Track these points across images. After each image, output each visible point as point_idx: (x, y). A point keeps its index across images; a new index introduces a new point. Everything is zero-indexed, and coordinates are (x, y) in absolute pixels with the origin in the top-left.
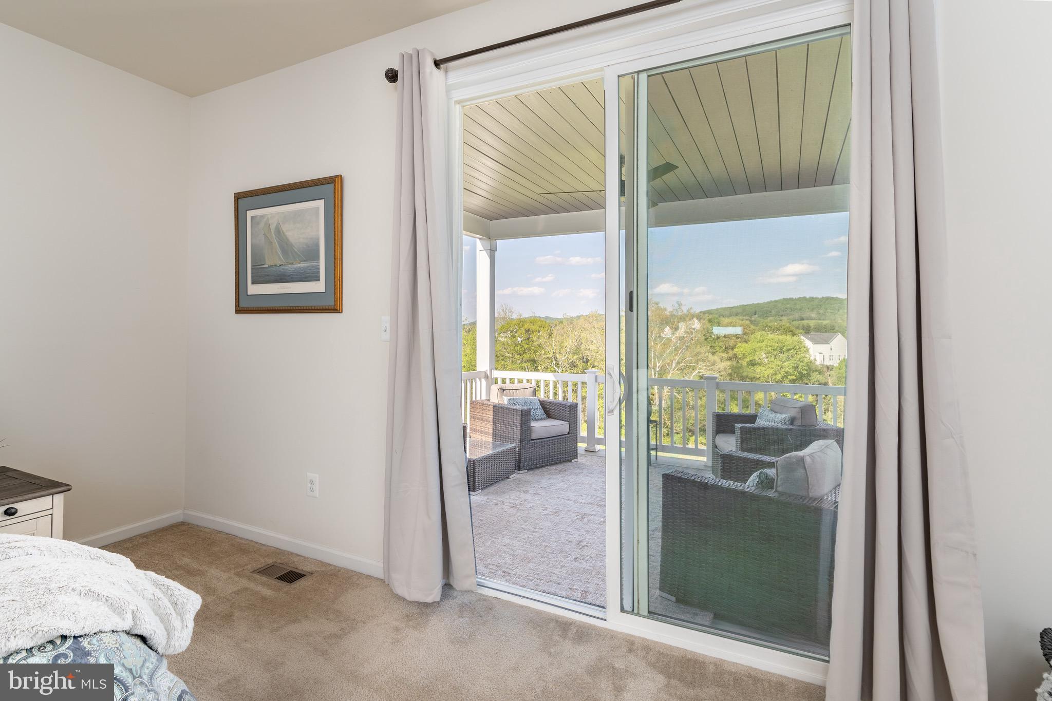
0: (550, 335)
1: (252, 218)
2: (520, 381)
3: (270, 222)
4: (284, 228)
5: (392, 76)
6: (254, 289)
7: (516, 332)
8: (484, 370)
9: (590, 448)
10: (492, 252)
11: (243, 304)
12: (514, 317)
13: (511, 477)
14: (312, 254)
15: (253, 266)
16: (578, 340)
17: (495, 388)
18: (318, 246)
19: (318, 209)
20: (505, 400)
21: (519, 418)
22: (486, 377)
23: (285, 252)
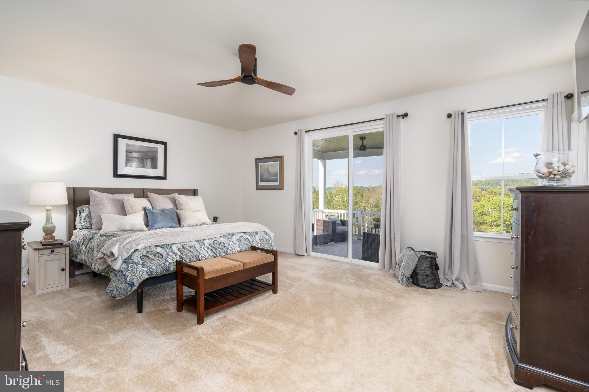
0: (362, 196)
1: (260, 165)
2: (332, 213)
3: (265, 166)
4: (269, 168)
5: (296, 133)
6: (261, 184)
7: (344, 195)
8: (322, 209)
9: (359, 238)
10: (324, 165)
11: (258, 187)
12: (343, 187)
13: (329, 243)
14: (276, 175)
15: (260, 177)
16: (377, 200)
17: (324, 214)
18: (277, 173)
19: (277, 164)
20: (327, 219)
21: (332, 224)
22: (322, 212)
23: (269, 174)
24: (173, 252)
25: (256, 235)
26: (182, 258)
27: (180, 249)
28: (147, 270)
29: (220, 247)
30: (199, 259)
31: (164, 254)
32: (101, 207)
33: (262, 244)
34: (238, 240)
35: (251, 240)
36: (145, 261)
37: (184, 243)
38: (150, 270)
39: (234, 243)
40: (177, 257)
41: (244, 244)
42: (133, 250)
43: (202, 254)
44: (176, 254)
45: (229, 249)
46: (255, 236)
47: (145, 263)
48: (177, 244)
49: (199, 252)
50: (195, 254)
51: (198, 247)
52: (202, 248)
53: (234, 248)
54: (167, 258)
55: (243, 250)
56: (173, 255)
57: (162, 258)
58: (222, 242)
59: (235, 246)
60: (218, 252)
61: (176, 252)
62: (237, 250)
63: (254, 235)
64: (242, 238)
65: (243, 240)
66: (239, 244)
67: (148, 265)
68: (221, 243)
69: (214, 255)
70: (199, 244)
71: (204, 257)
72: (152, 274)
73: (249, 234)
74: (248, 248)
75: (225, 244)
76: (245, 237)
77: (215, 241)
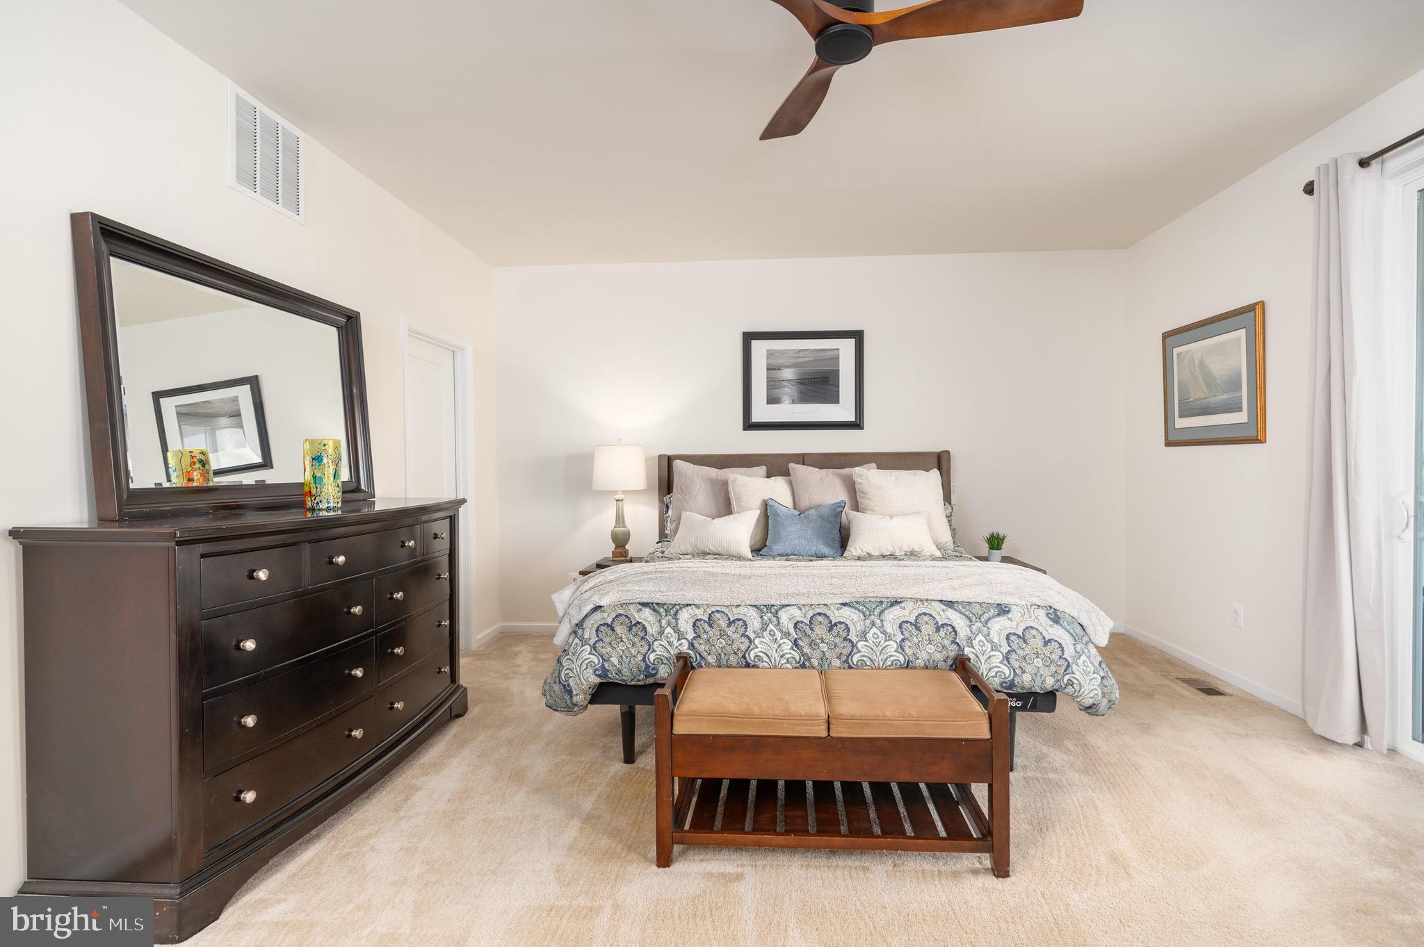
1: (1178, 354)
3: (1194, 357)
4: (1207, 362)
5: (1309, 189)
6: (1181, 424)
11: (1172, 438)
14: (1235, 385)
19: (1239, 339)
23: (1208, 385)
24: (676, 629)
25: (999, 615)
26: (694, 648)
27: (699, 624)
28: (597, 662)
29: (829, 637)
30: (747, 662)
31: (652, 630)
32: (687, 497)
33: (1013, 656)
34: (905, 626)
35: (963, 631)
36: (601, 640)
37: (718, 608)
38: (603, 665)
39: (884, 633)
40: (680, 645)
41: (927, 642)
42: (590, 607)
43: (756, 650)
44: (681, 636)
45: (859, 651)
46: (989, 619)
47: (599, 645)
48: (697, 606)
49: (750, 642)
50: (735, 646)
51: (755, 623)
52: (767, 632)
53: (878, 650)
54: (656, 643)
55: (920, 663)
56: (674, 639)
57: (643, 638)
58: (841, 623)
59: (887, 643)
60: (818, 654)
61: (682, 629)
62: (892, 658)
63: (986, 616)
64: (926, 618)
65: (927, 629)
66: (903, 640)
67: (604, 651)
68: (836, 624)
69: (800, 659)
70: (761, 617)
71: (765, 658)
72: (607, 676)
73: (968, 608)
74: (945, 661)
75: (849, 631)
76: (938, 618)
77: (819, 614)
